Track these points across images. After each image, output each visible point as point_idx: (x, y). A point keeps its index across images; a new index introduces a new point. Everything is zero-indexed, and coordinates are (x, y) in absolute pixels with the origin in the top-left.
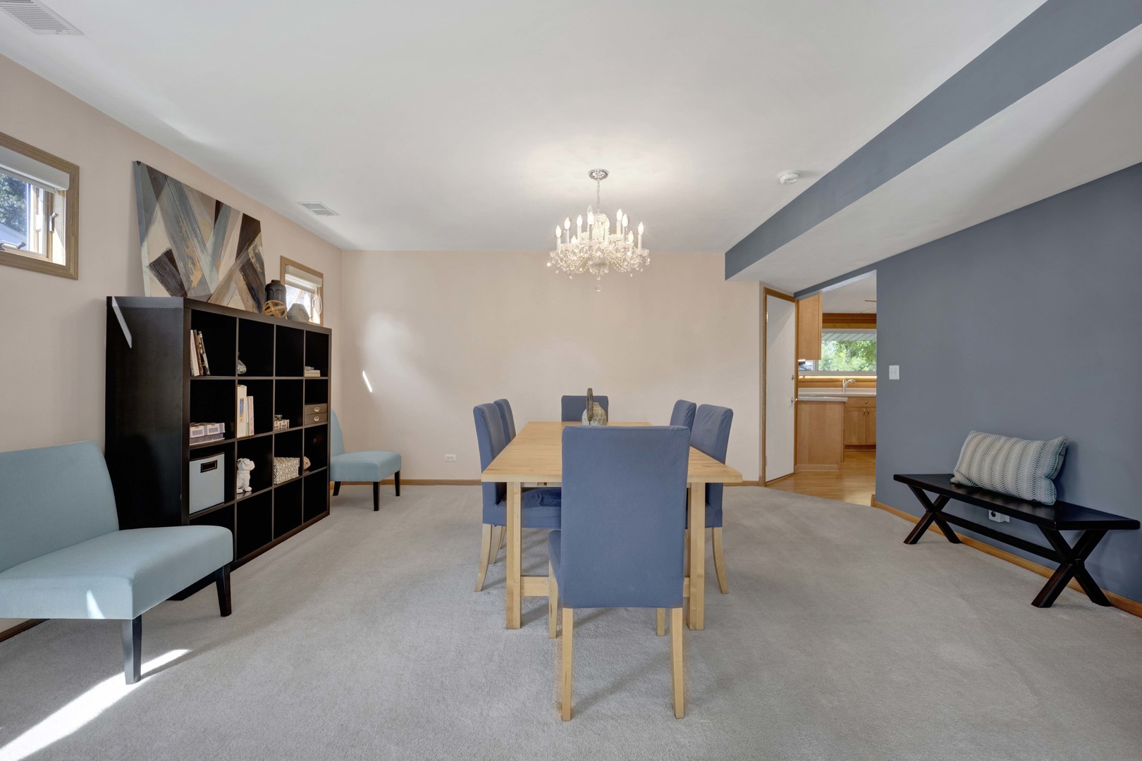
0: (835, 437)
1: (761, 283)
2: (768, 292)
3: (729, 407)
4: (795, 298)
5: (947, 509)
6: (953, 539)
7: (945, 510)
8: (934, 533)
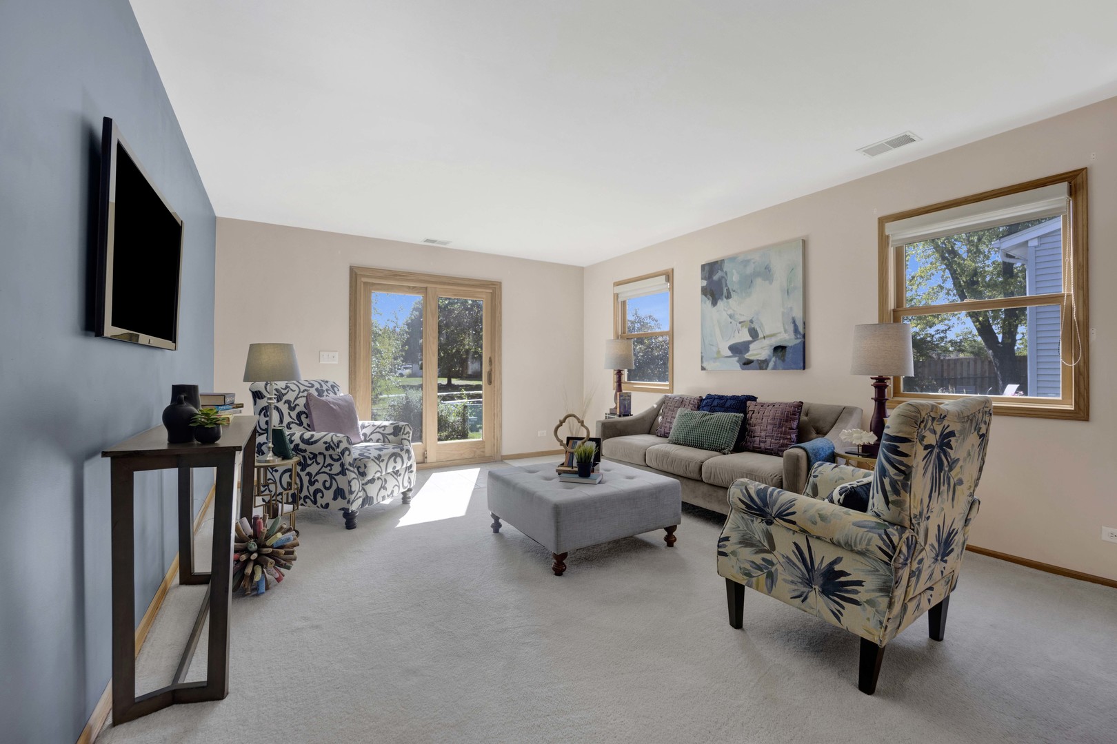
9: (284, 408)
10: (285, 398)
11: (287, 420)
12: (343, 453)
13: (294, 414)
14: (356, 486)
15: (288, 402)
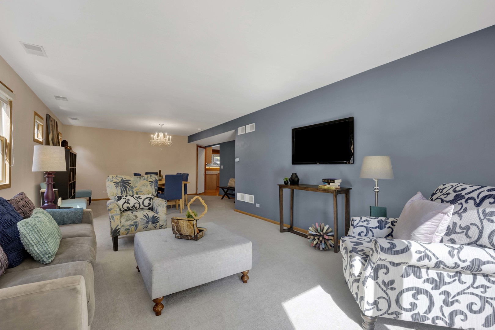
0: (214, 183)
1: (196, 144)
2: (198, 146)
3: (188, 173)
4: (205, 148)
5: (228, 192)
6: (229, 198)
7: (228, 193)
8: (226, 198)
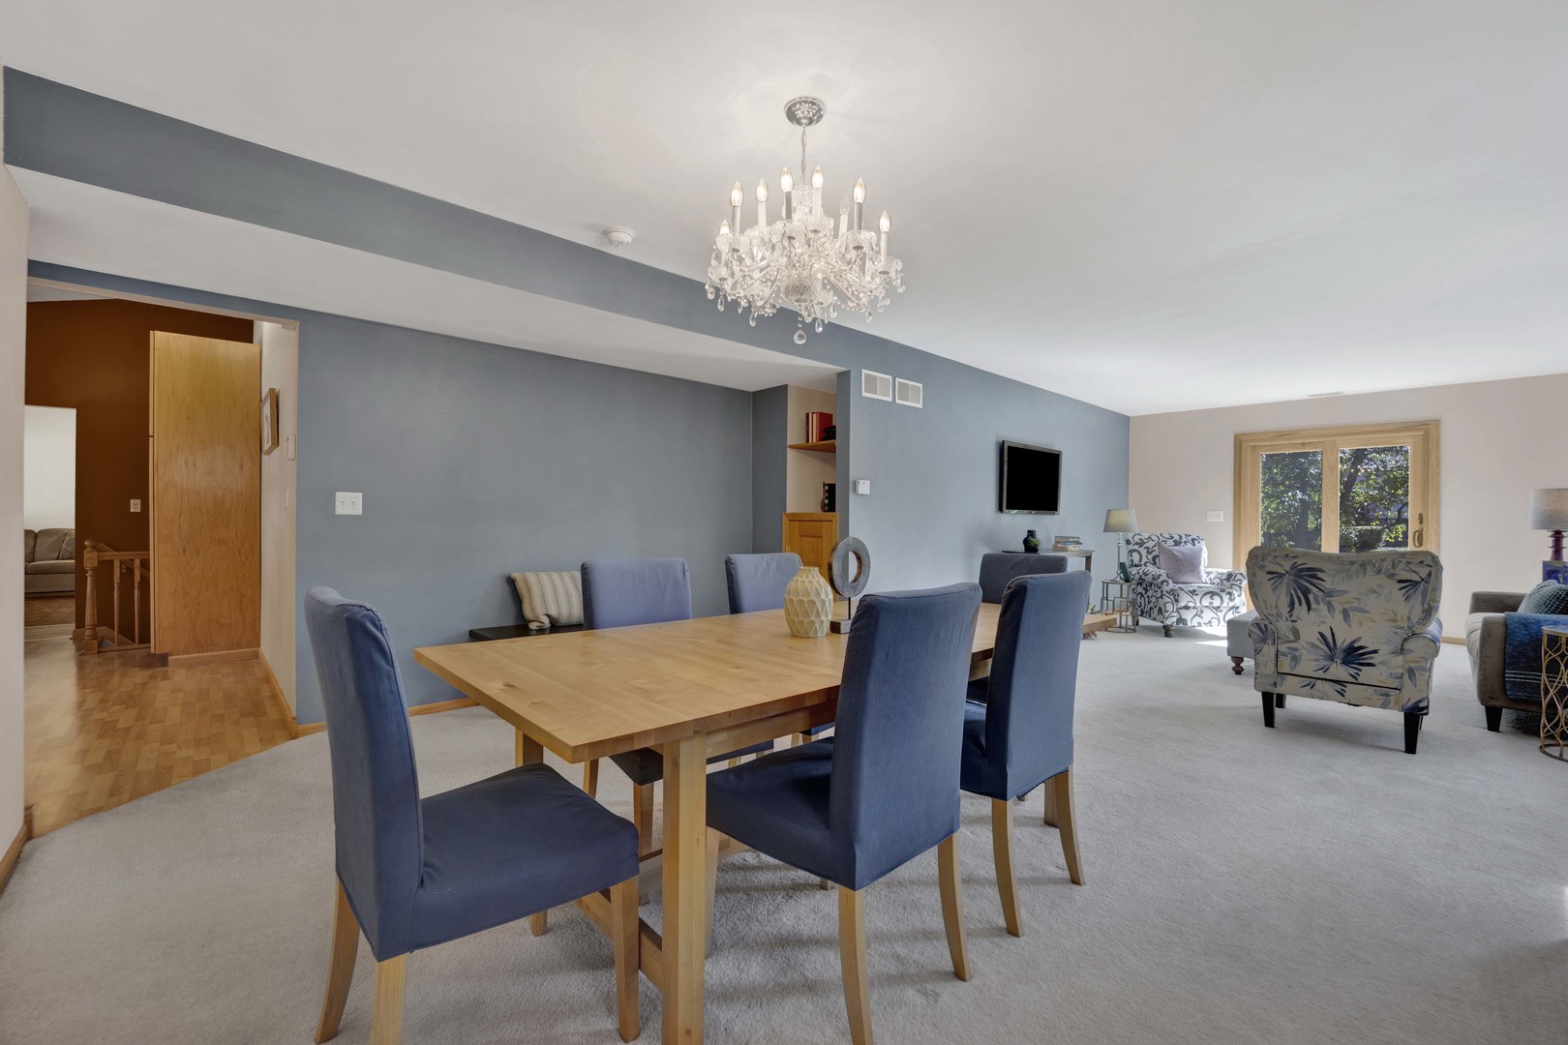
9: (1144, 552)
10: (1145, 545)
11: (1144, 560)
12: (1162, 583)
13: (1150, 557)
14: (1169, 607)
15: (1147, 548)
